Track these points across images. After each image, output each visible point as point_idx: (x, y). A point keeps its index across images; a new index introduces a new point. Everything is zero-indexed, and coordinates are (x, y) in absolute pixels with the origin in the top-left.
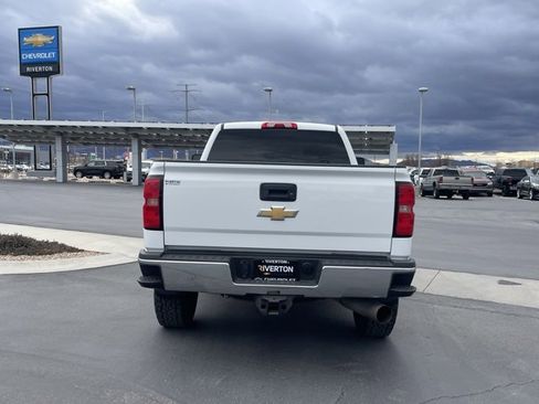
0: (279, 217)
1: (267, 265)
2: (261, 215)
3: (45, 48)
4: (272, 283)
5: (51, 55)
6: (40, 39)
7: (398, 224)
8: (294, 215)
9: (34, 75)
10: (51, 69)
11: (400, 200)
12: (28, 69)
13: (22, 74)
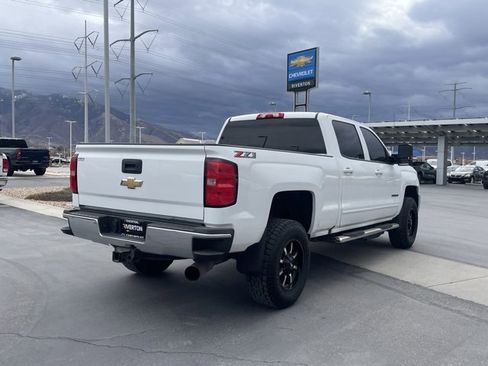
0: (132, 186)
1: (128, 224)
2: (122, 183)
3: (306, 67)
4: (130, 238)
5: (310, 72)
6: (303, 60)
7: (208, 195)
8: (140, 184)
9: (296, 90)
10: (309, 83)
11: (208, 174)
12: (293, 86)
13: (288, 90)
